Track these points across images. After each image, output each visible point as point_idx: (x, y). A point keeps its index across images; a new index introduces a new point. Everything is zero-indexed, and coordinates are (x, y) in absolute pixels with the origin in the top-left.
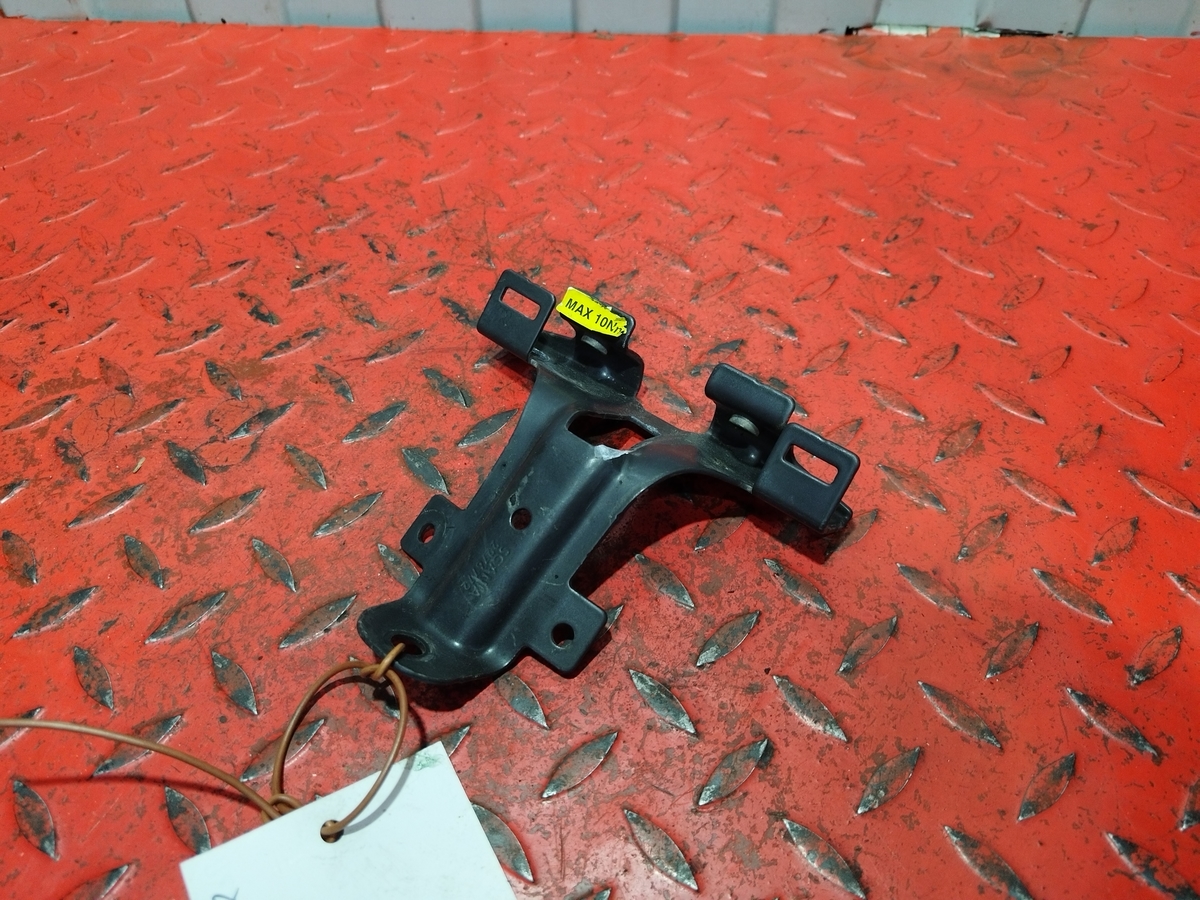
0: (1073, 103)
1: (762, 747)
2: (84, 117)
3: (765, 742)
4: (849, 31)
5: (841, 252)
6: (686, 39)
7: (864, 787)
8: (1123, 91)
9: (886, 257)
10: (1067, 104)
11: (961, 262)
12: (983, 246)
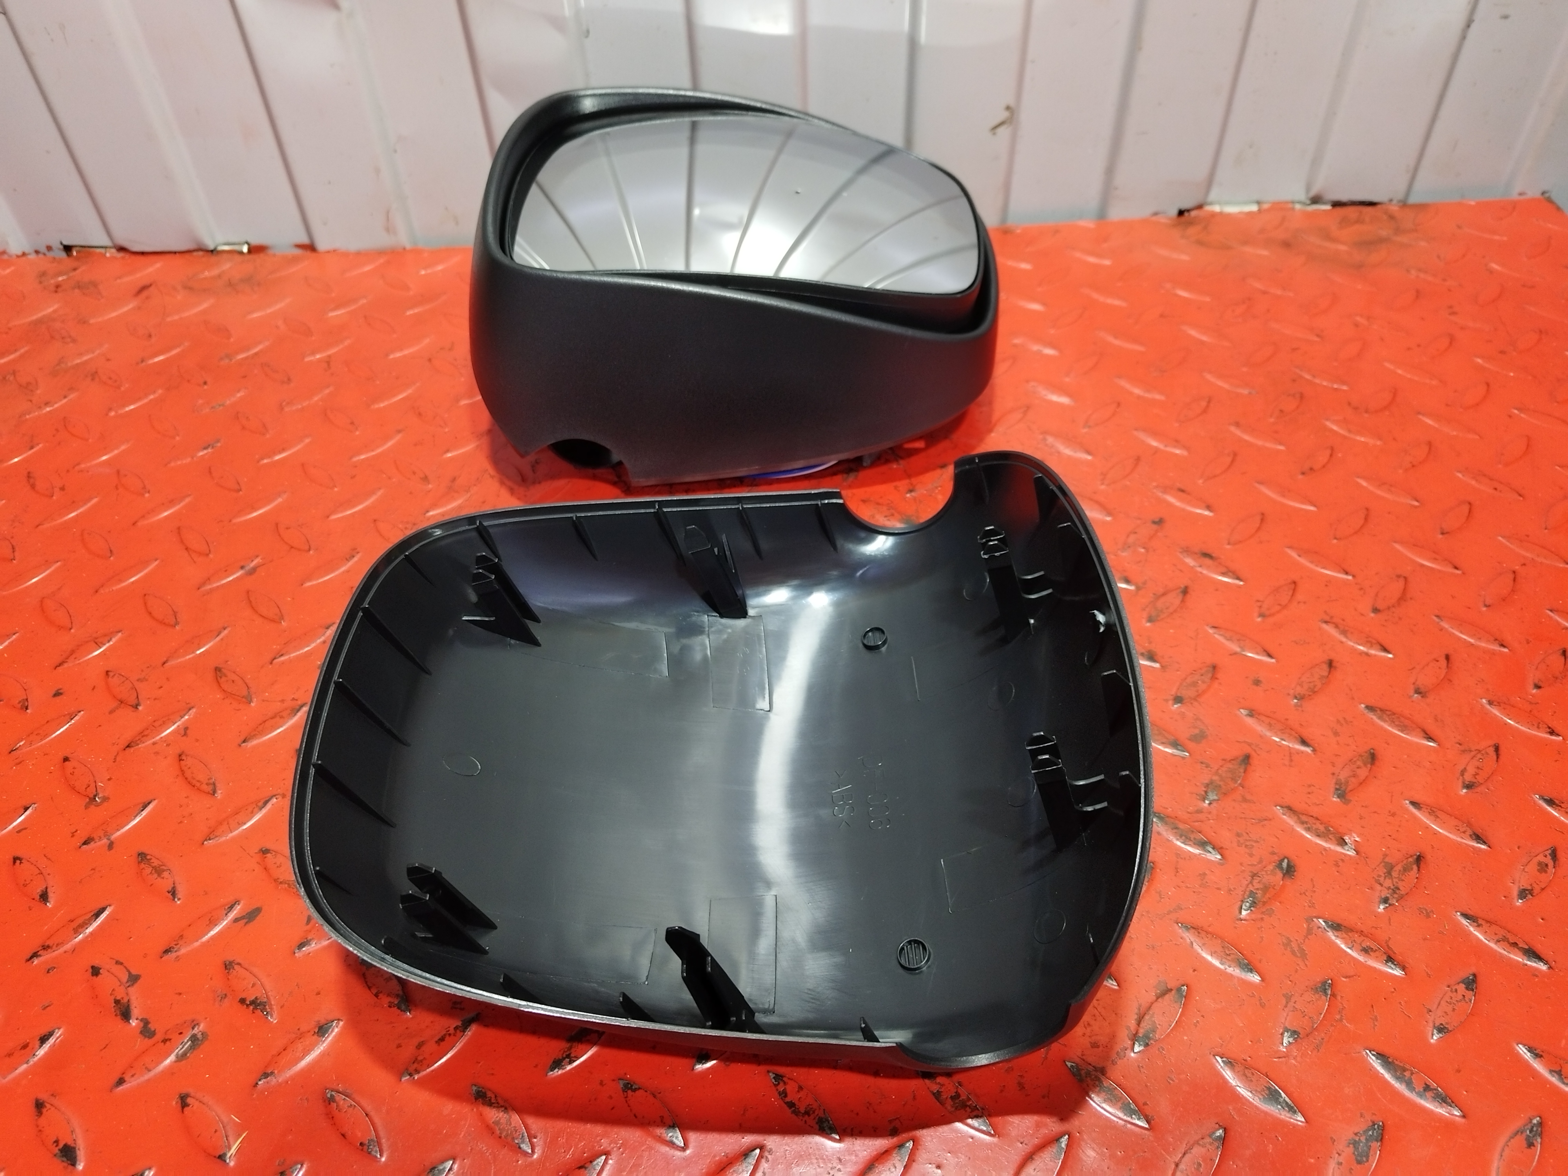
0: (1420, 270)
1: (1285, 864)
2: (441, 349)
3: (1286, 861)
4: (1181, 213)
5: (1233, 429)
6: (1019, 231)
7: (1379, 887)
8: (1464, 256)
9: (1276, 432)
10: (1414, 273)
11: (1350, 431)
12: (1366, 415)
